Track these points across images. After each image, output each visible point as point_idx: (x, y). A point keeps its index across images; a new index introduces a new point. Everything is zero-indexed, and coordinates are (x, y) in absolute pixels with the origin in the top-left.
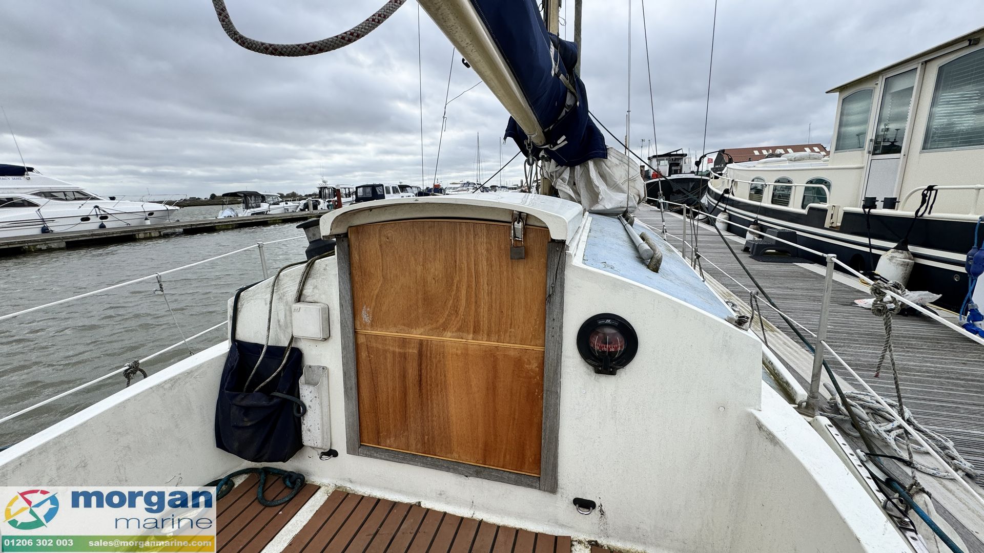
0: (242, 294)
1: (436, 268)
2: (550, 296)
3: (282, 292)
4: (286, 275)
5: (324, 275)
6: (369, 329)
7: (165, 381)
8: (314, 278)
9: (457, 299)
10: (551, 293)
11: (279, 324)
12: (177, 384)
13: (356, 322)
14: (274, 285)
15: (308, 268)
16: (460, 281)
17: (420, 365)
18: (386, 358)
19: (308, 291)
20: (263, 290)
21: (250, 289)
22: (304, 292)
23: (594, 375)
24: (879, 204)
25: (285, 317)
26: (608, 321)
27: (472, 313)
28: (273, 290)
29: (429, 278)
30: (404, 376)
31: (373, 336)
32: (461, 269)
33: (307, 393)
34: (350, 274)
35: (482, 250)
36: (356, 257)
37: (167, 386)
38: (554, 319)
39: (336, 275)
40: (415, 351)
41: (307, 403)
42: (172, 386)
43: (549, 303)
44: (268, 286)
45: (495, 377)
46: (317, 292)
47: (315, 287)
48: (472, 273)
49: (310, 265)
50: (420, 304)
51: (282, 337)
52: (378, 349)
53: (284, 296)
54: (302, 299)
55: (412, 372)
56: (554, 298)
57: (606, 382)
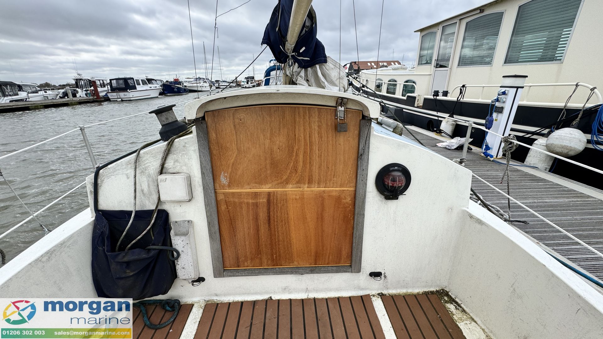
0: (101, 171)
1: (281, 140)
2: (361, 155)
3: (143, 167)
4: (146, 153)
5: (184, 151)
6: (227, 188)
7: (42, 256)
8: (174, 154)
9: (296, 161)
10: (362, 153)
11: (143, 193)
12: (53, 255)
13: (215, 185)
14: (136, 162)
15: (169, 146)
16: (298, 149)
17: (269, 210)
18: (241, 208)
19: (170, 164)
20: (124, 167)
21: (109, 166)
22: (166, 165)
23: (384, 200)
24: (440, 94)
25: (149, 187)
26: (396, 168)
27: (307, 170)
28: (136, 166)
29: (275, 148)
30: (256, 219)
31: (230, 194)
32: (299, 141)
33: (178, 242)
34: (209, 148)
35: (315, 126)
36: (213, 135)
37: (44, 259)
38: (363, 170)
39: (195, 150)
40: (265, 200)
41: (180, 250)
42: (49, 258)
43: (361, 159)
44: (128, 163)
45: (323, 210)
46: (179, 164)
47: (176, 161)
48: (307, 143)
49: (171, 143)
50: (268, 166)
51: (147, 202)
52: (235, 203)
53: (146, 170)
54: (164, 171)
55: (262, 215)
56: (364, 156)
57: (392, 204)
